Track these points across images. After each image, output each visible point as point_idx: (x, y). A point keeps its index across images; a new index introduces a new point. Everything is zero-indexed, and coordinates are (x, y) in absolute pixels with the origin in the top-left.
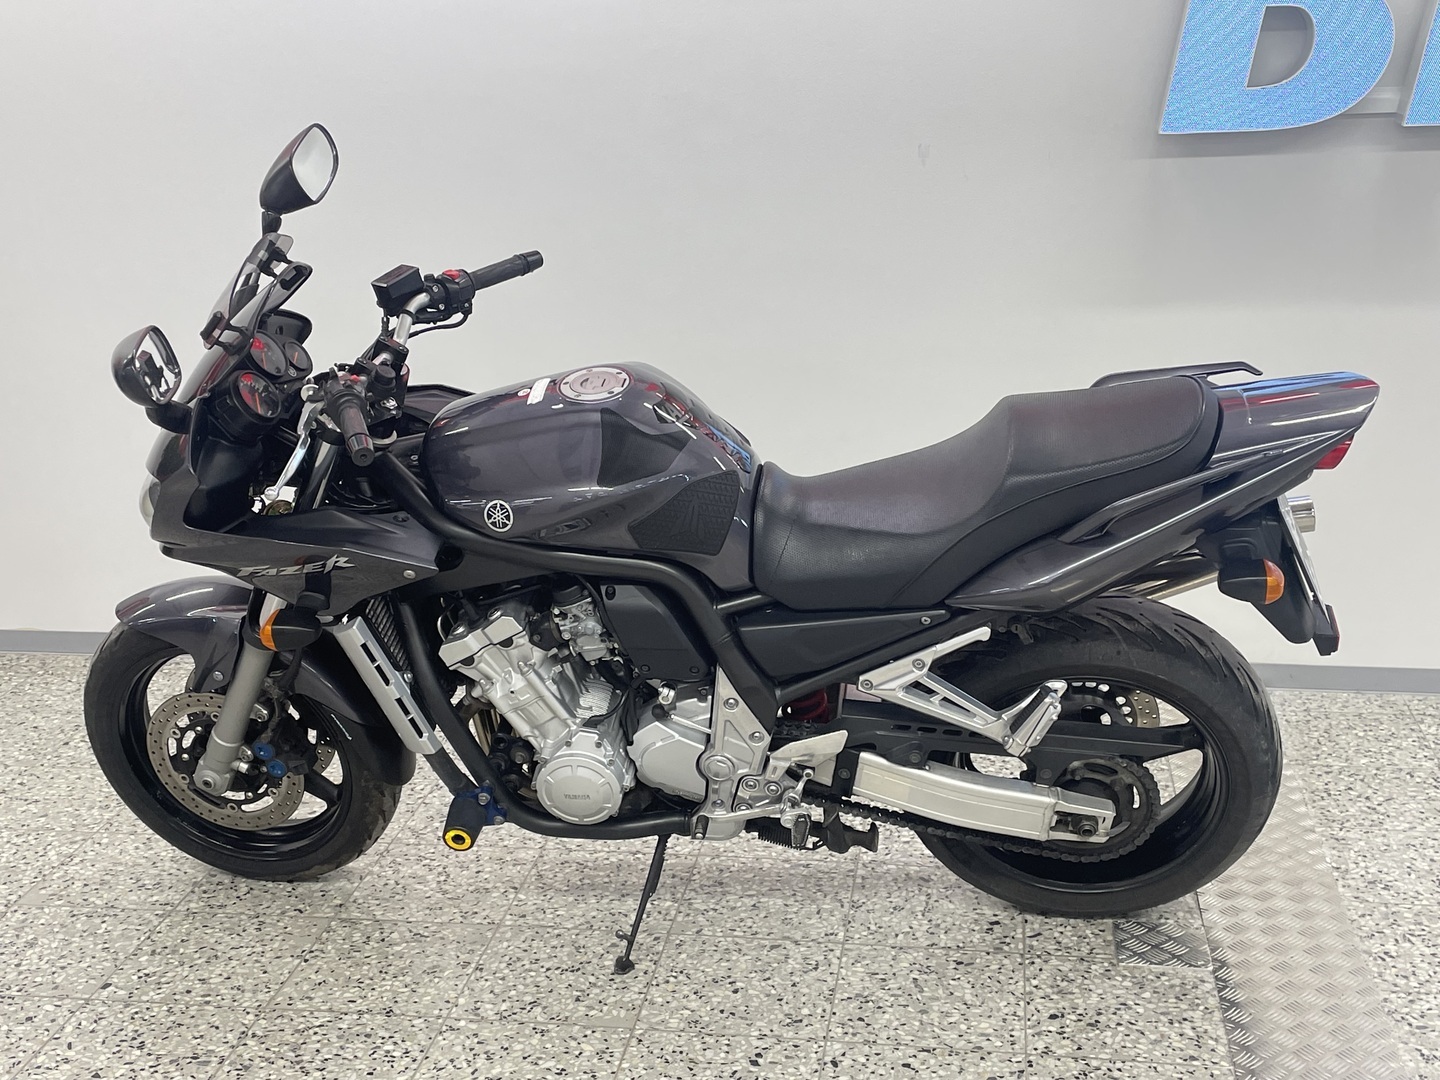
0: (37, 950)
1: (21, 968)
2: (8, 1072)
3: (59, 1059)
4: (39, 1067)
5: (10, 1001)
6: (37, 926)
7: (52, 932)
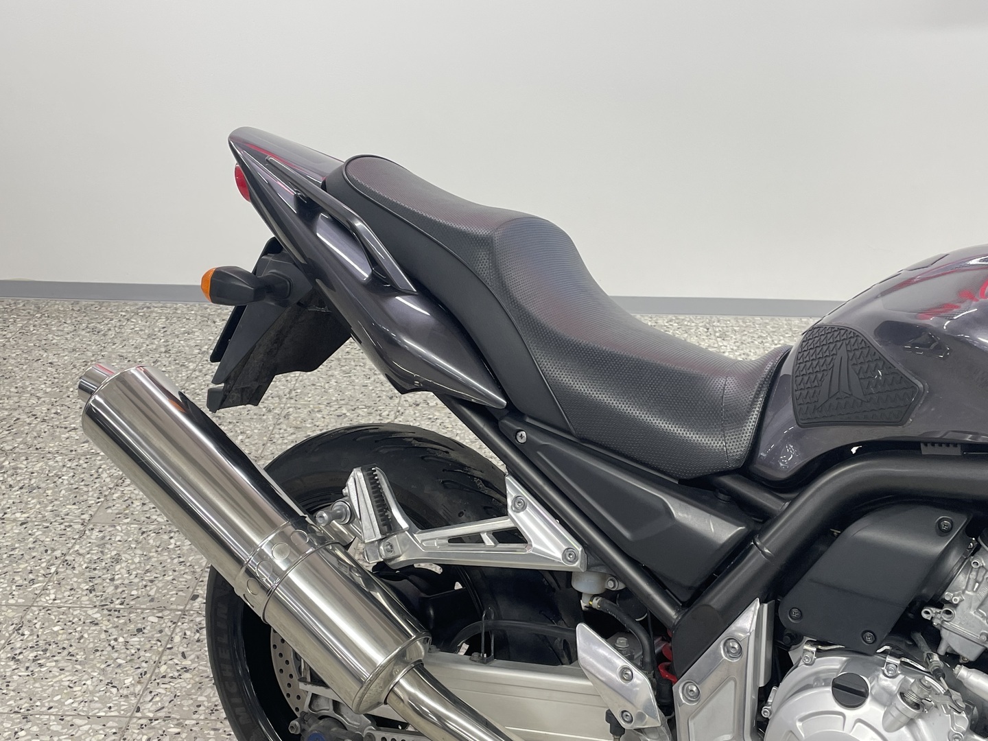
0: (124, 565)
1: (116, 582)
2: (139, 682)
3: (179, 668)
4: (164, 677)
5: (116, 613)
6: (115, 542)
7: (130, 548)
